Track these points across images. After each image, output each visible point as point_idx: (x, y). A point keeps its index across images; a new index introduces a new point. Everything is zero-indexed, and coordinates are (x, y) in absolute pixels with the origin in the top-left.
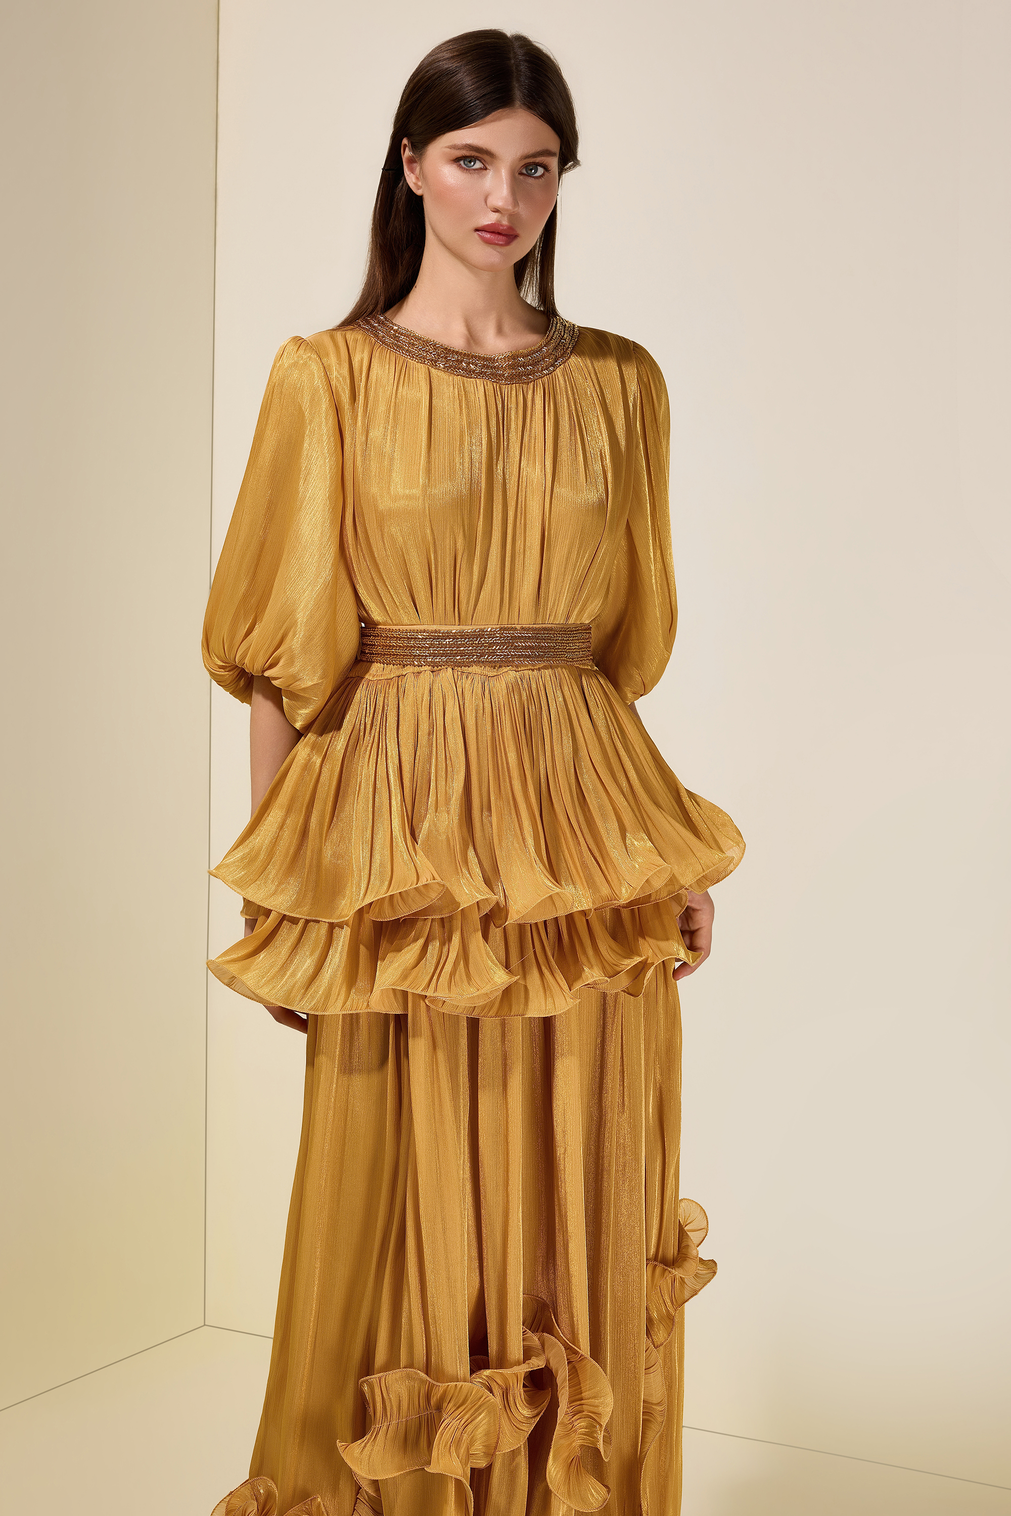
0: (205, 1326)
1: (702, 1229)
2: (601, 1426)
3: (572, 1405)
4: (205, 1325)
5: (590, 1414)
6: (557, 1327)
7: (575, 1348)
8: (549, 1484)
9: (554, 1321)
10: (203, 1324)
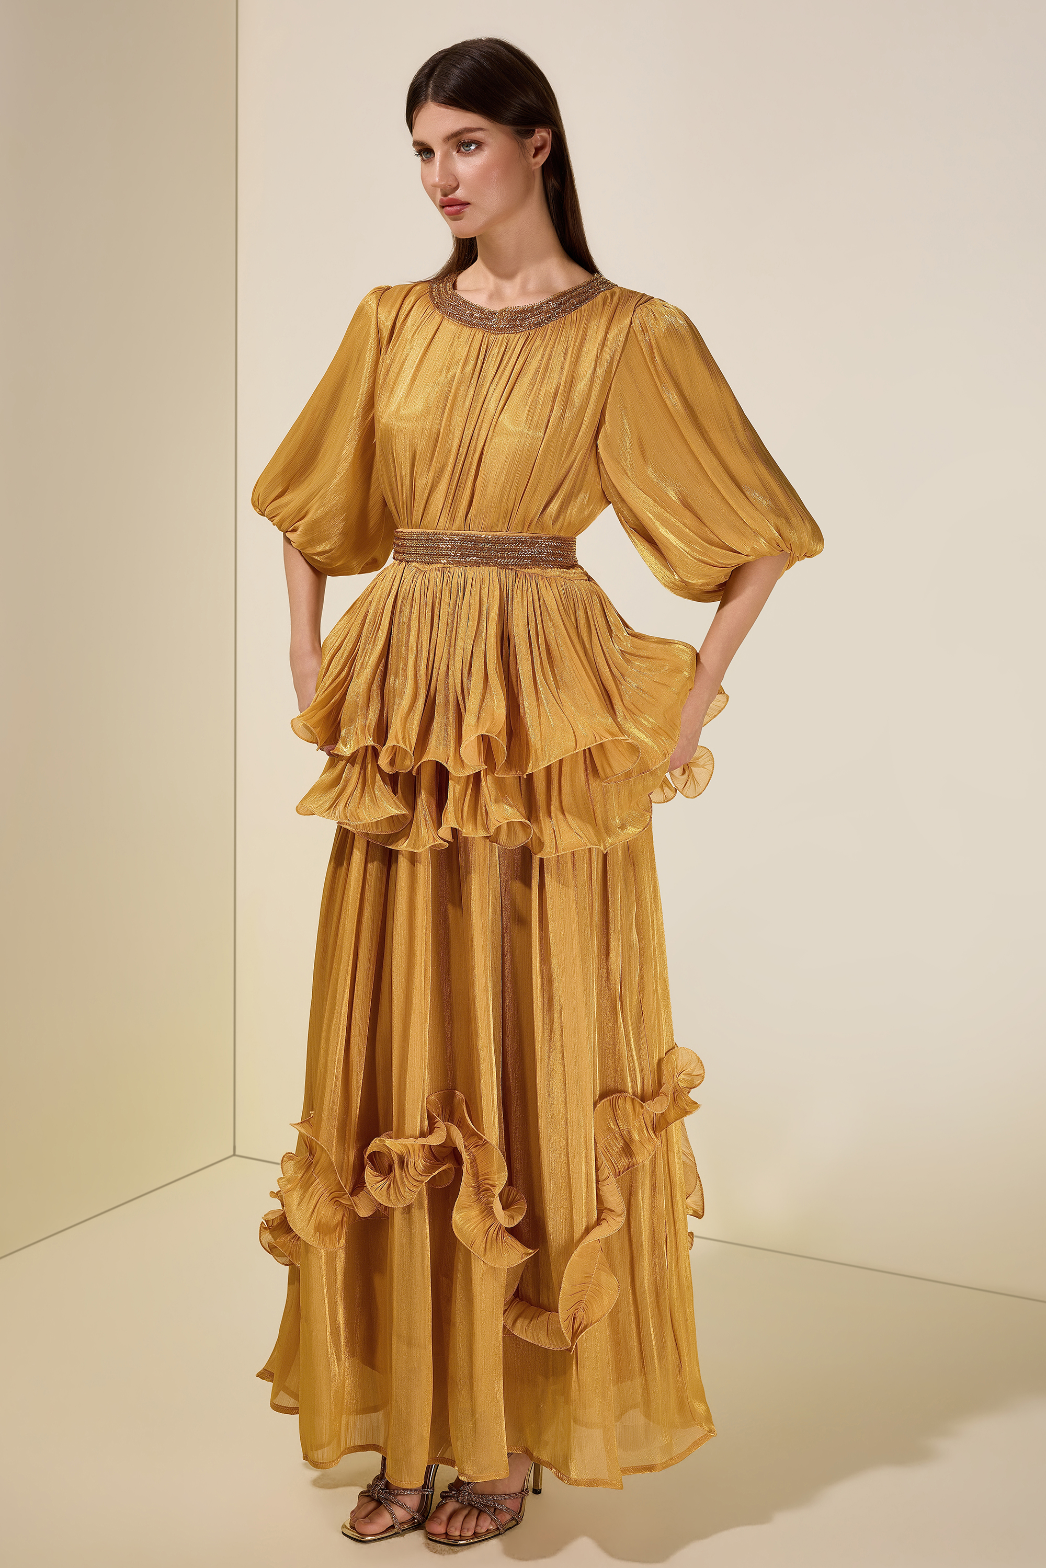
6: (468, 1117)
7: (479, 1133)
9: (466, 1113)
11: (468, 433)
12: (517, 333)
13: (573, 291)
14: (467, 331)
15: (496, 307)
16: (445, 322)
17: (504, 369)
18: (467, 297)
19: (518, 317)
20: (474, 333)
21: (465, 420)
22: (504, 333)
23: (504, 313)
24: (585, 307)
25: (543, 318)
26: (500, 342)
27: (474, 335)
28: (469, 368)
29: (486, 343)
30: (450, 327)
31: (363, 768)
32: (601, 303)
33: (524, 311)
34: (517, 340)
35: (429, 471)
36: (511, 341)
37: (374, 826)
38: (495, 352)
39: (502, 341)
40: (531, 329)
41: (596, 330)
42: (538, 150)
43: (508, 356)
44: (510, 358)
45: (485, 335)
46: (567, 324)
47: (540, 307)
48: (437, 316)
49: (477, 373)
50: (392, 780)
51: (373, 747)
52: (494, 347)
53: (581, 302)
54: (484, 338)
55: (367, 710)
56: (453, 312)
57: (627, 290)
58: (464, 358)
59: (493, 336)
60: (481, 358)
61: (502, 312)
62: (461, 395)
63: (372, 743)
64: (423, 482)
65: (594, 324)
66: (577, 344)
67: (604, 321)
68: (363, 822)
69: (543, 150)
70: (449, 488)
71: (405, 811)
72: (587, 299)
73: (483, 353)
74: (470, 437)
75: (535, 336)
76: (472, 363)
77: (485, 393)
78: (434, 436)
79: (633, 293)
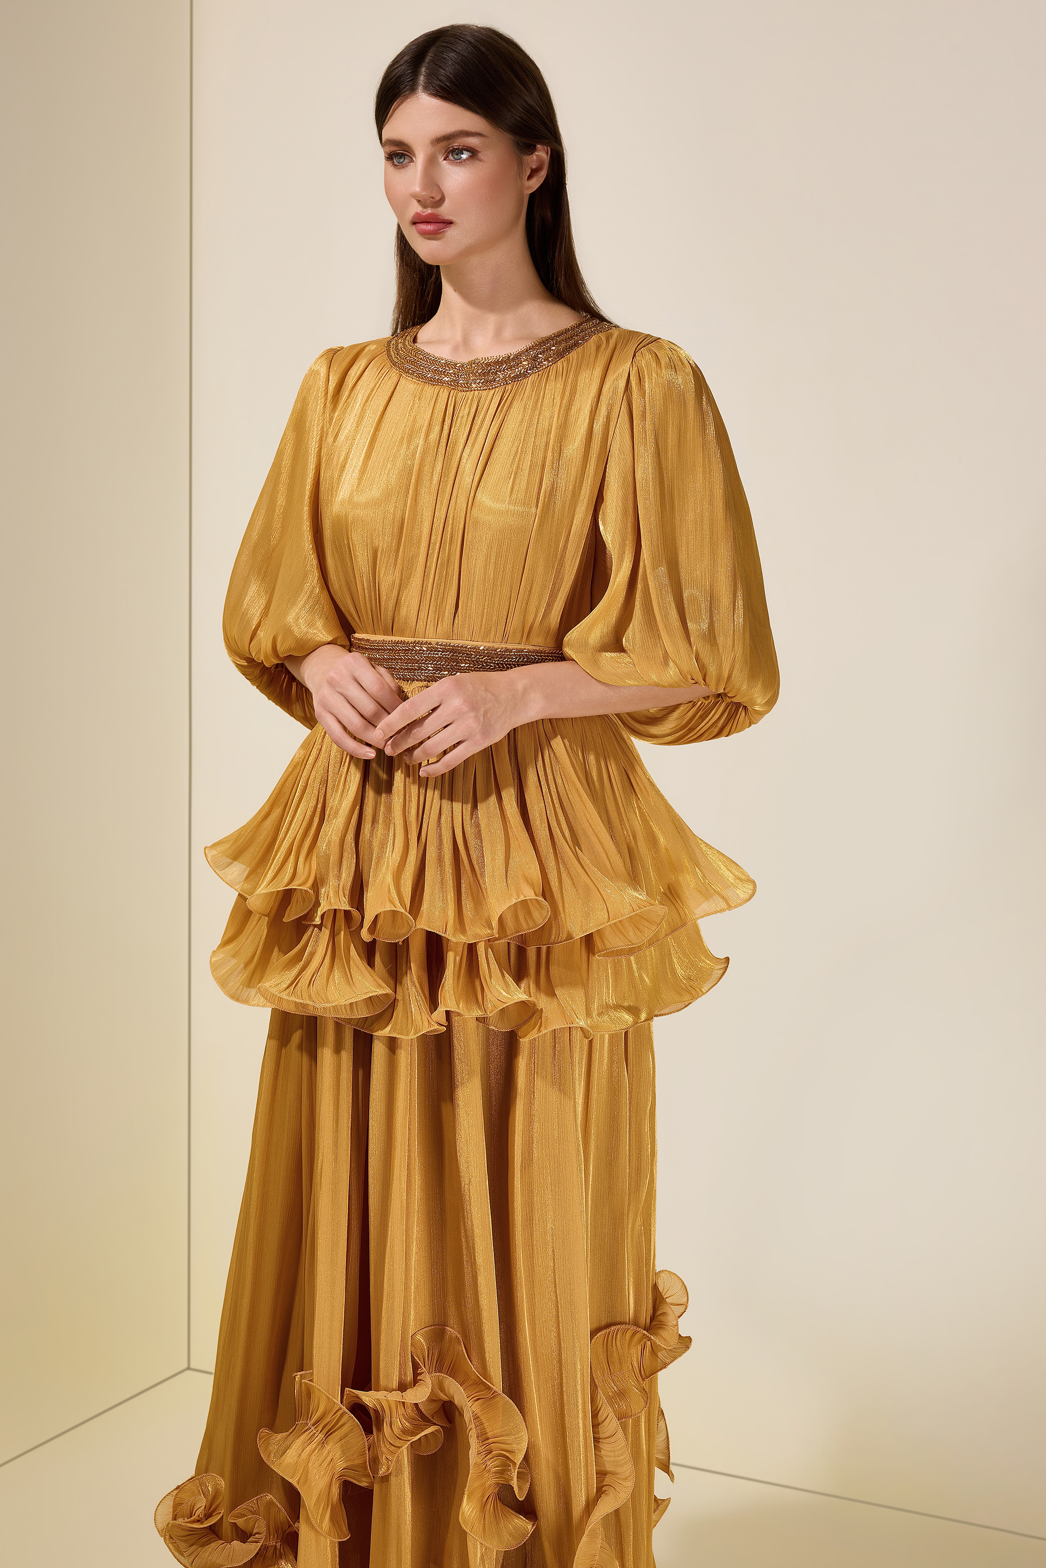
0: (189, 1372)
1: (682, 1304)
2: (515, 1464)
3: (484, 1443)
4: (189, 1368)
5: (503, 1452)
6: (469, 1362)
7: (487, 1382)
8: (462, 1525)
9: (466, 1356)
10: (186, 1366)
11: (441, 514)
12: (489, 389)
13: (559, 336)
14: (430, 390)
15: (463, 358)
16: (403, 381)
17: (477, 435)
18: (428, 349)
19: (491, 369)
20: (438, 391)
21: (435, 498)
22: (475, 390)
23: (473, 365)
24: (573, 355)
25: (521, 370)
26: (469, 401)
27: (438, 393)
28: (434, 435)
29: (453, 403)
30: (409, 386)
31: (333, 935)
32: (594, 348)
33: (498, 363)
34: (490, 398)
35: (395, 564)
36: (482, 400)
37: (348, 1008)
38: (464, 413)
39: (472, 400)
40: (507, 384)
41: (588, 381)
42: (534, 172)
43: (480, 419)
44: (483, 420)
45: (451, 394)
46: (552, 377)
47: (518, 356)
48: (394, 374)
49: (443, 443)
50: (369, 952)
51: (347, 913)
52: (463, 408)
53: (569, 349)
54: (450, 397)
55: (340, 869)
56: (412, 368)
57: (628, 331)
58: (426, 423)
59: (460, 394)
60: (448, 421)
61: (471, 363)
62: (427, 469)
63: (348, 908)
64: (388, 579)
65: (584, 377)
66: (565, 401)
67: (598, 372)
68: (334, 1004)
69: (539, 173)
70: (423, 584)
71: (388, 991)
72: (576, 345)
73: (449, 417)
74: (443, 521)
75: (513, 392)
76: (437, 428)
77: (456, 464)
78: (397, 524)
79: (632, 334)
